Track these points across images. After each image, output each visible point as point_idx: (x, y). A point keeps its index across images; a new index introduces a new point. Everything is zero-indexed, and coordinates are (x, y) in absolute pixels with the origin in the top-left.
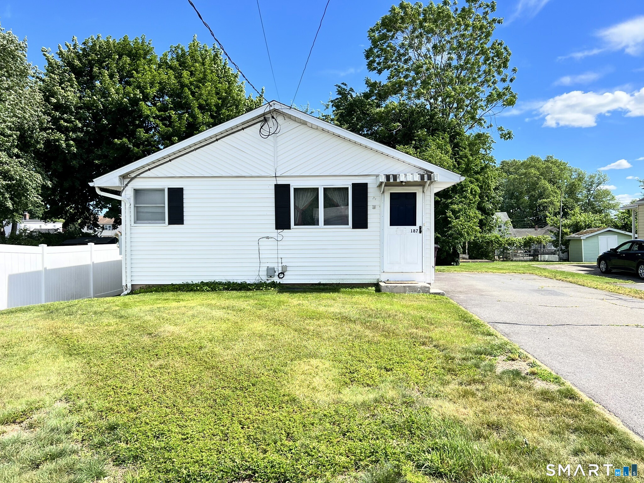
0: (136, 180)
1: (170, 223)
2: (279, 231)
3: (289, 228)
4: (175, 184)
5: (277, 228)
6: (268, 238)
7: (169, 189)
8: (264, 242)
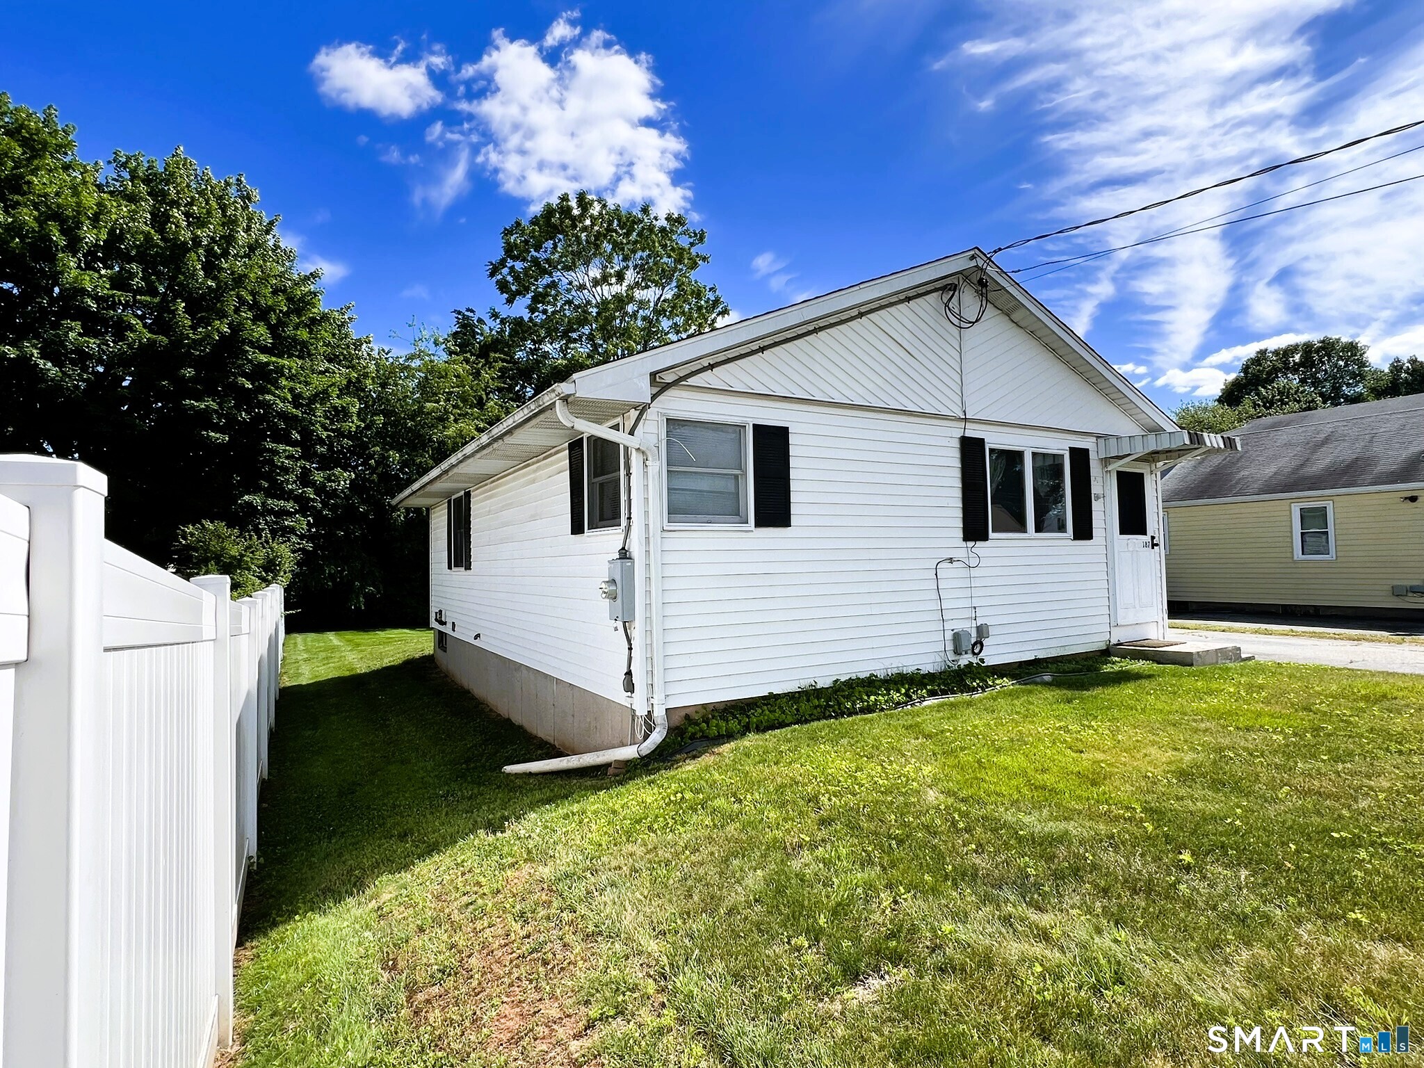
0: (671, 392)
1: (760, 523)
2: (970, 544)
3: (985, 537)
4: (772, 416)
5: (966, 539)
6: (951, 560)
7: (757, 428)
8: (946, 570)
